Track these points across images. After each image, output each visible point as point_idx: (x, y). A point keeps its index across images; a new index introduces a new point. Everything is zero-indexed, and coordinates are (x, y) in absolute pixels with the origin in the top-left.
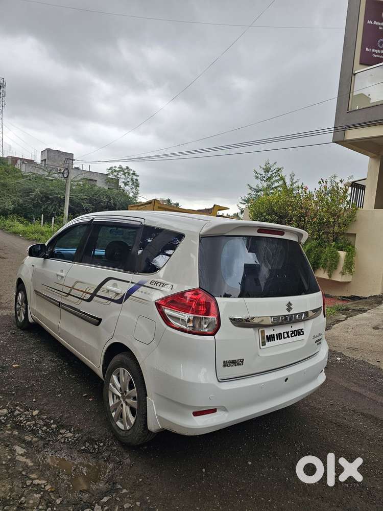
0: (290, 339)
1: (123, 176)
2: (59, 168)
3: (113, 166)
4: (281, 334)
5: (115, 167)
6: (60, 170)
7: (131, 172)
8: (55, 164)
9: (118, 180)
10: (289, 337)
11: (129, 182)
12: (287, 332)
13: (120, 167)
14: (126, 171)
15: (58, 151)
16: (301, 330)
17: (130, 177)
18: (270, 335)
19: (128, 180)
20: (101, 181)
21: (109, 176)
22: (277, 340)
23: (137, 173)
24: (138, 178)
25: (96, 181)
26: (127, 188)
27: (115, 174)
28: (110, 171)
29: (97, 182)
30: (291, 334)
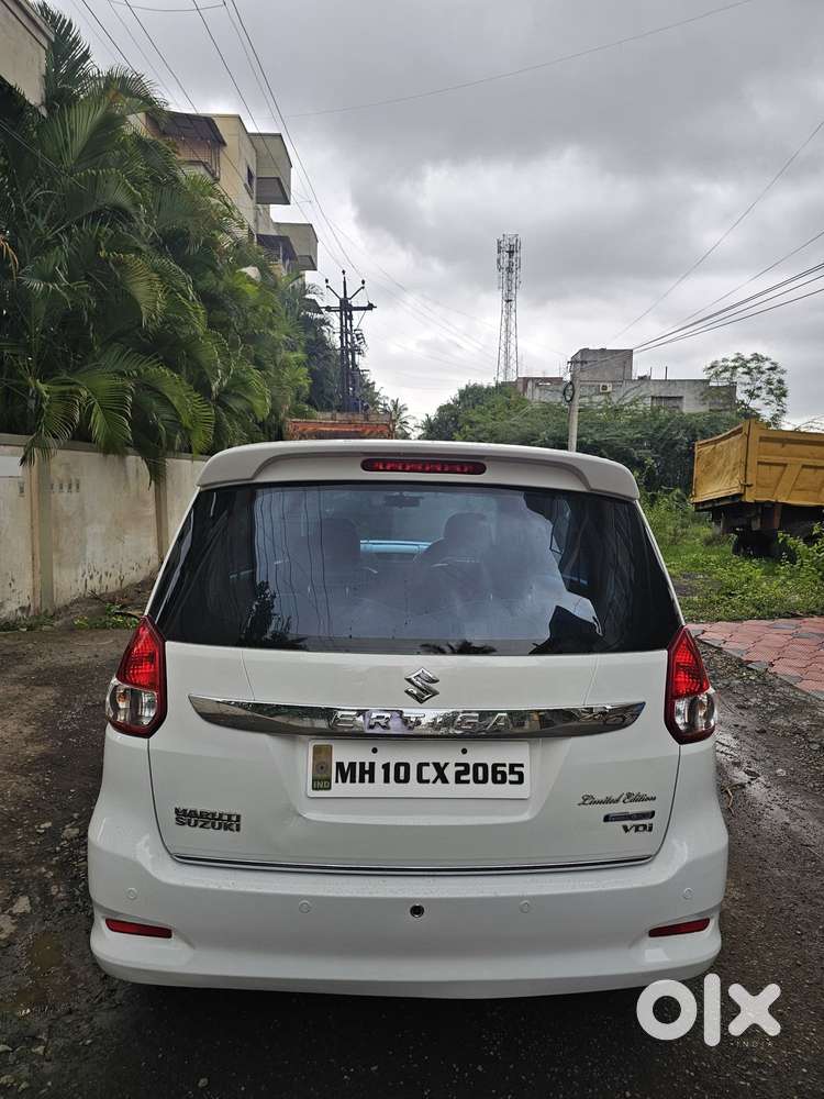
0: (452, 789)
1: (746, 378)
2: (601, 384)
3: (720, 359)
4: (407, 766)
5: (724, 360)
6: (605, 388)
7: (767, 365)
8: (597, 377)
9: (732, 388)
10: (445, 781)
11: (760, 388)
12: (437, 765)
13: (739, 358)
14: (752, 365)
15: (603, 350)
16: (512, 766)
17: (764, 377)
18: (352, 765)
19: (758, 384)
20: (692, 396)
21: (711, 384)
22: (387, 780)
23: (782, 365)
24: (783, 377)
25: (681, 398)
26: (754, 404)
27: (727, 375)
28: (712, 371)
29: (685, 401)
30: (458, 774)
